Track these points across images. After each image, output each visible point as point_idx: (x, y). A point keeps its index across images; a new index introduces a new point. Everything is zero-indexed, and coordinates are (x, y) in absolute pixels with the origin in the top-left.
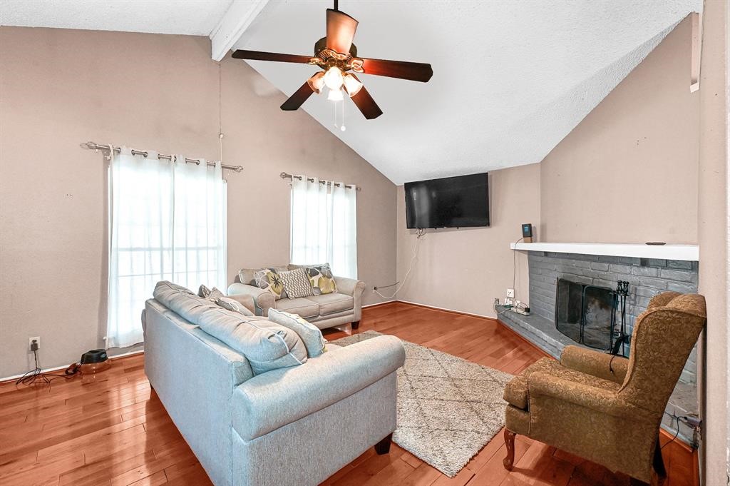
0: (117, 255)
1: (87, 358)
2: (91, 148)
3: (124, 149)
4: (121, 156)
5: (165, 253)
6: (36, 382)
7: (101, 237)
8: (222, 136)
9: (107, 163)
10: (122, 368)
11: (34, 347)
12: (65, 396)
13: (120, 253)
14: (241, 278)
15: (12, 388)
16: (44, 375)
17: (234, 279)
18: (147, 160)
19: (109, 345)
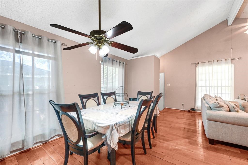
0: (198, 88)
1: (192, 109)
2: (193, 64)
3: (200, 63)
4: (199, 64)
5: (211, 88)
6: (183, 111)
7: (195, 83)
8: (232, 49)
9: (196, 67)
10: (198, 114)
11: (183, 105)
12: (187, 114)
13: (199, 87)
14: (240, 97)
15: (180, 111)
16: (184, 110)
17: (237, 98)
18: (205, 64)
19: (196, 108)
